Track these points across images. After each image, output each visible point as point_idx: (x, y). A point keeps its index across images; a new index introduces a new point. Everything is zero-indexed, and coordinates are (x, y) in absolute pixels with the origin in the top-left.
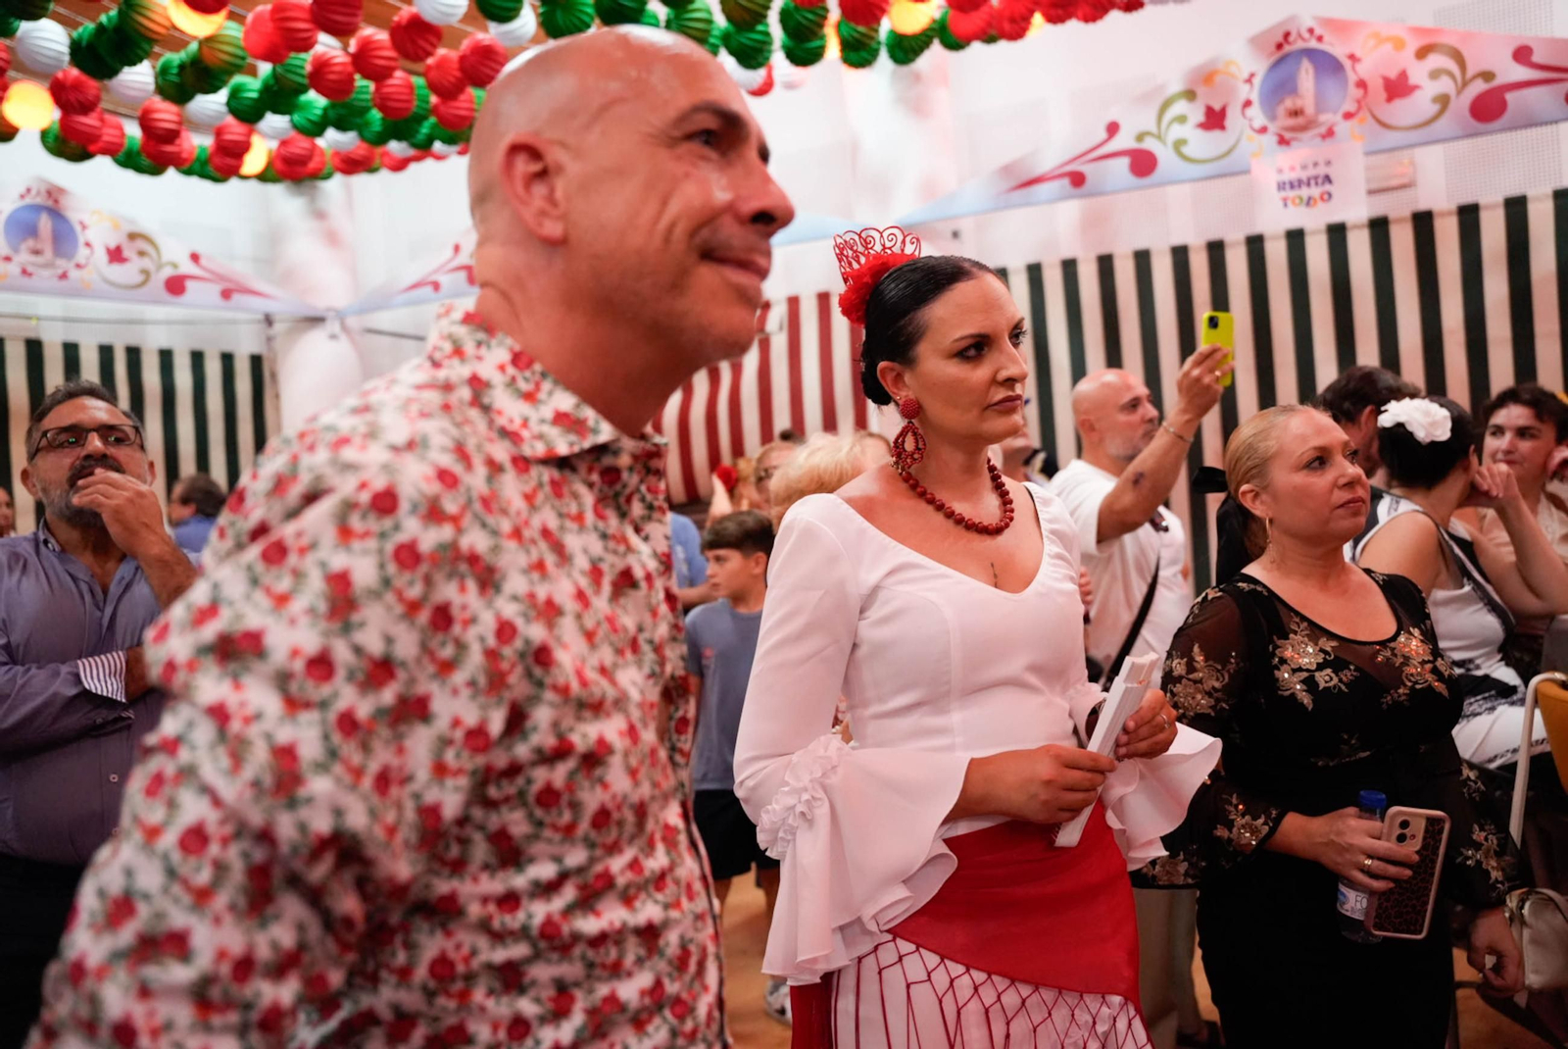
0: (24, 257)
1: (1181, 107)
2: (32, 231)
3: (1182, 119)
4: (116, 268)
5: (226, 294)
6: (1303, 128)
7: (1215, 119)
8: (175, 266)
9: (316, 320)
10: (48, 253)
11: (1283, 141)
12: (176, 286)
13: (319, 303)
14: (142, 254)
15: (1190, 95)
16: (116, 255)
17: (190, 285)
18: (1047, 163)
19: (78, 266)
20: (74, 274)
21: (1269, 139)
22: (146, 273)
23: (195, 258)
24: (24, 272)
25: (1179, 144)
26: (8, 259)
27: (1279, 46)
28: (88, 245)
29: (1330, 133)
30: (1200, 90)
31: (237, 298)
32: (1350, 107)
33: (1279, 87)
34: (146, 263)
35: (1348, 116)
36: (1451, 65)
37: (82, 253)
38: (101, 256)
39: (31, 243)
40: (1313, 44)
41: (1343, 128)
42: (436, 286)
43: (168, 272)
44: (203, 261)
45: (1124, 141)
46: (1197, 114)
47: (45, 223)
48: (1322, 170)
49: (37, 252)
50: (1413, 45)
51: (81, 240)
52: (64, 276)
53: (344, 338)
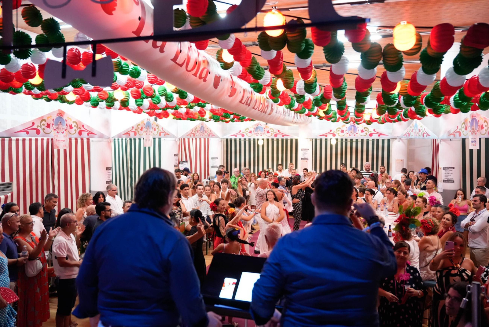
0: (350, 133)
1: (463, 125)
2: (351, 129)
3: (463, 127)
4: (362, 133)
5: (379, 136)
6: (474, 132)
7: (466, 129)
8: (371, 132)
9: (396, 138)
10: (353, 132)
11: (472, 134)
12: (371, 135)
13: (396, 136)
14: (366, 130)
15: (464, 123)
16: (362, 131)
17: (373, 134)
18: (452, 132)
19: (357, 133)
20: (356, 135)
21: (471, 133)
22: (366, 133)
23: (374, 130)
24: (350, 135)
25: (463, 131)
26: (348, 134)
27: (472, 117)
28: (358, 130)
29: (476, 134)
30: (465, 123)
31: (381, 136)
32: (478, 129)
33: (472, 124)
34: (367, 132)
35: (478, 131)
36: (487, 125)
37: (357, 132)
38: (360, 131)
39: (351, 131)
40: (475, 117)
41: (477, 133)
42: (406, 135)
43: (370, 133)
44: (376, 131)
45: (458, 130)
46: (465, 128)
47: (353, 127)
48: (475, 140)
49: (351, 132)
50: (484, 120)
51: (357, 129)
52: (355, 135)
53: (400, 141)
